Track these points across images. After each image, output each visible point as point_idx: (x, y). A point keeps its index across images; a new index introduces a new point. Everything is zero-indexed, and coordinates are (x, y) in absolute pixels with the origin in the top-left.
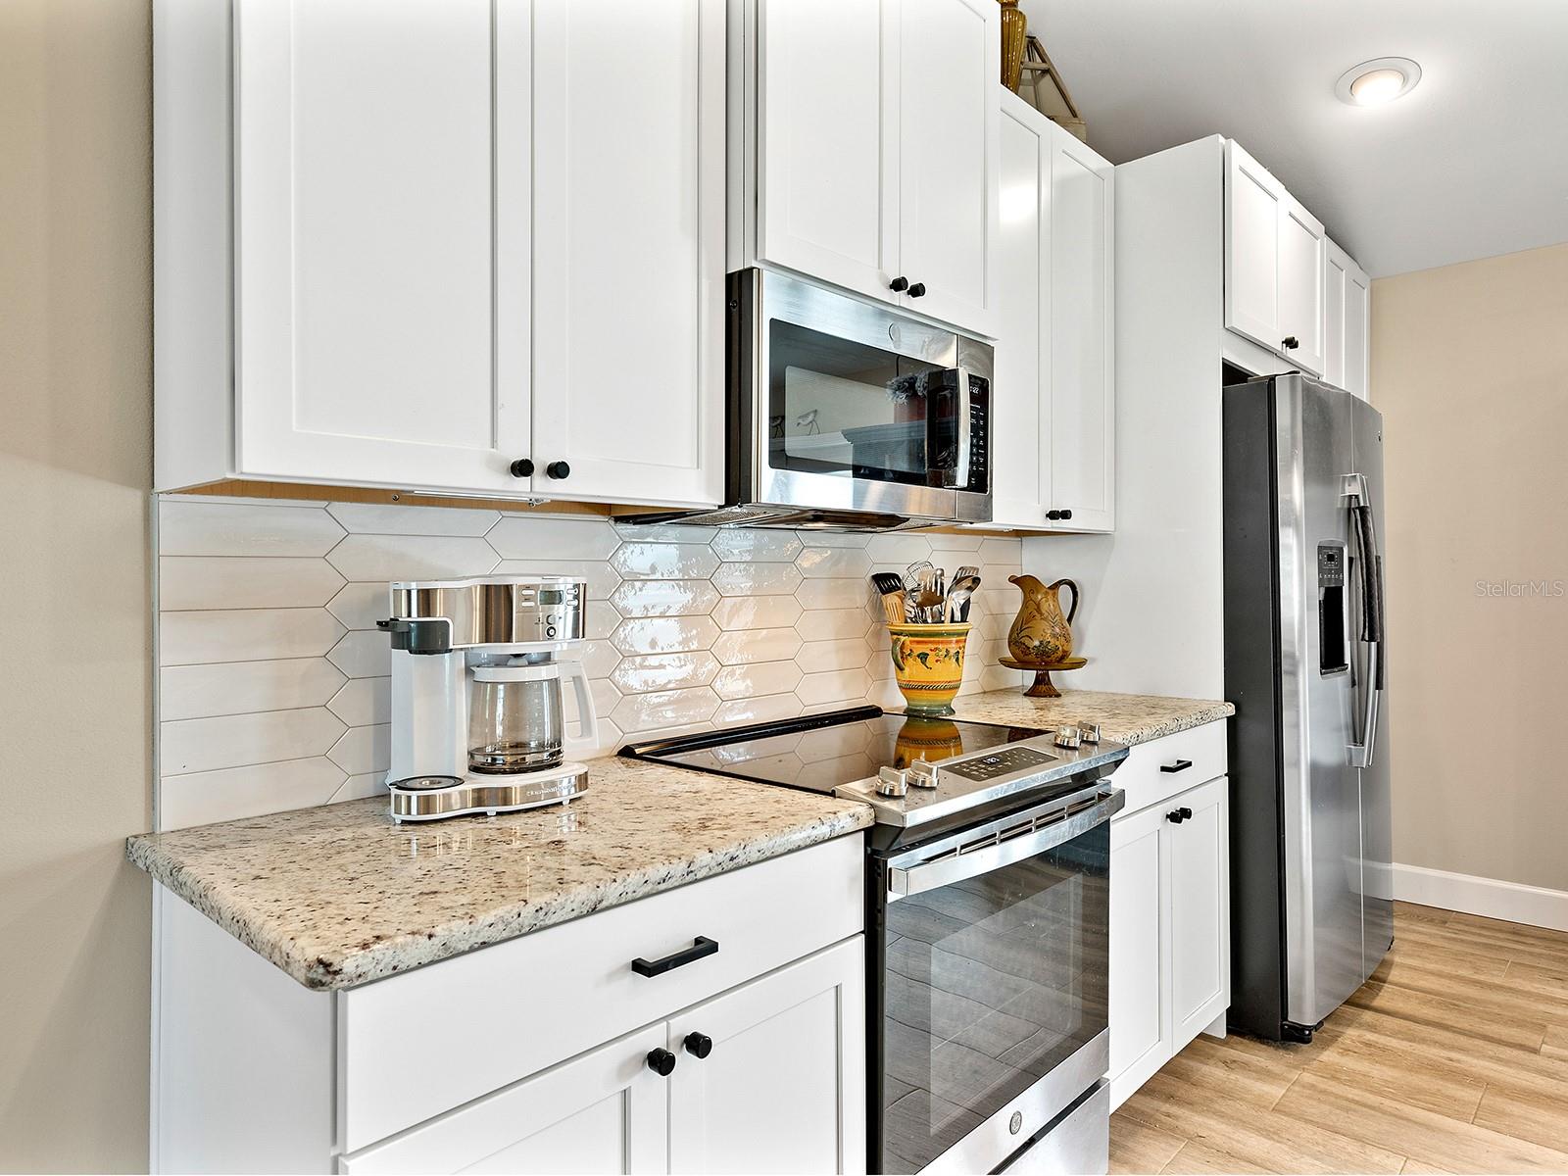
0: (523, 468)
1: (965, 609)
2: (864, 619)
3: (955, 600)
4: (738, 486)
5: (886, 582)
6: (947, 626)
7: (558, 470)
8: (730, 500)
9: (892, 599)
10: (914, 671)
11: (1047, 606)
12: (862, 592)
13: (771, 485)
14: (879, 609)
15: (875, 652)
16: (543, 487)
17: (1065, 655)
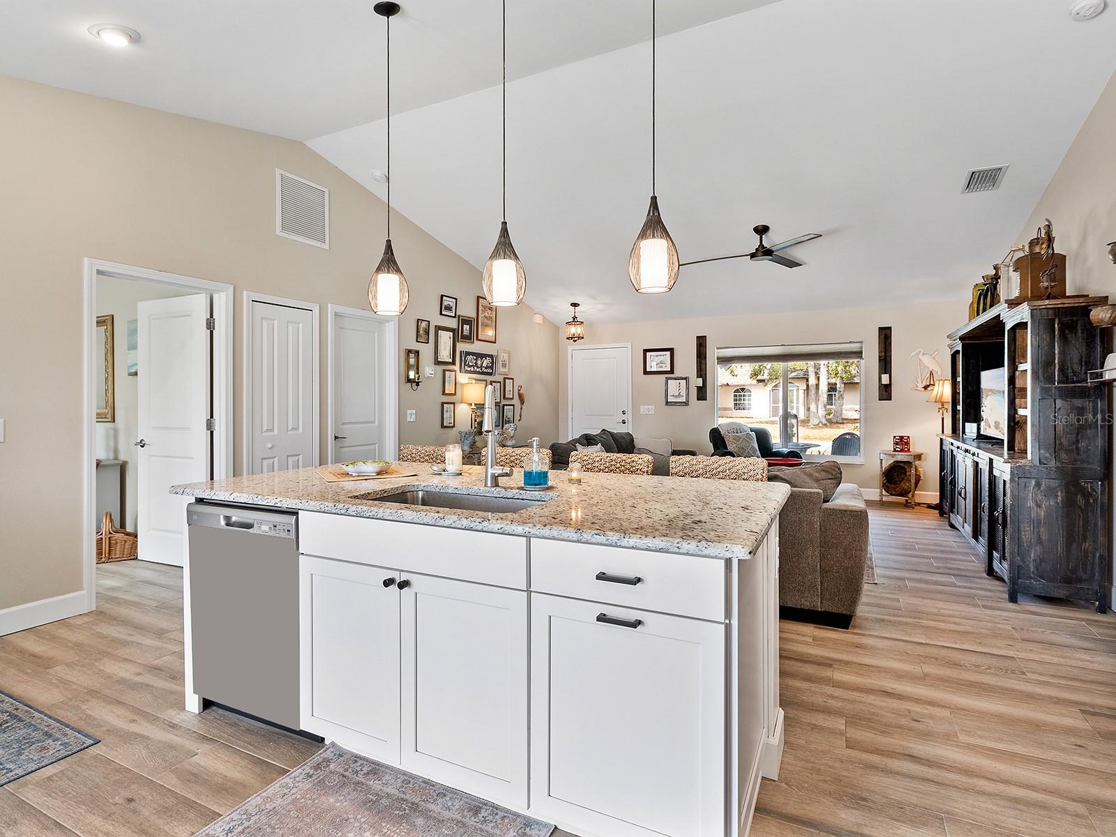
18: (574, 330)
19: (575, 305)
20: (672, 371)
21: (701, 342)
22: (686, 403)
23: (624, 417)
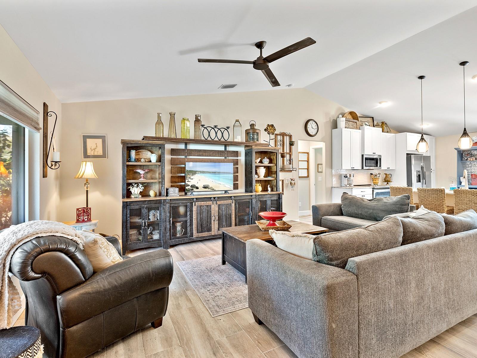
0: (352, 168)
1: (379, 176)
2: (369, 177)
3: (378, 176)
4: (362, 168)
5: (371, 174)
6: (377, 178)
7: (354, 168)
8: (362, 169)
9: (372, 175)
10: (374, 181)
11: (388, 176)
12: (369, 175)
13: (365, 168)
14: (371, 176)
15: (370, 180)
16: (353, 169)
17: (390, 181)
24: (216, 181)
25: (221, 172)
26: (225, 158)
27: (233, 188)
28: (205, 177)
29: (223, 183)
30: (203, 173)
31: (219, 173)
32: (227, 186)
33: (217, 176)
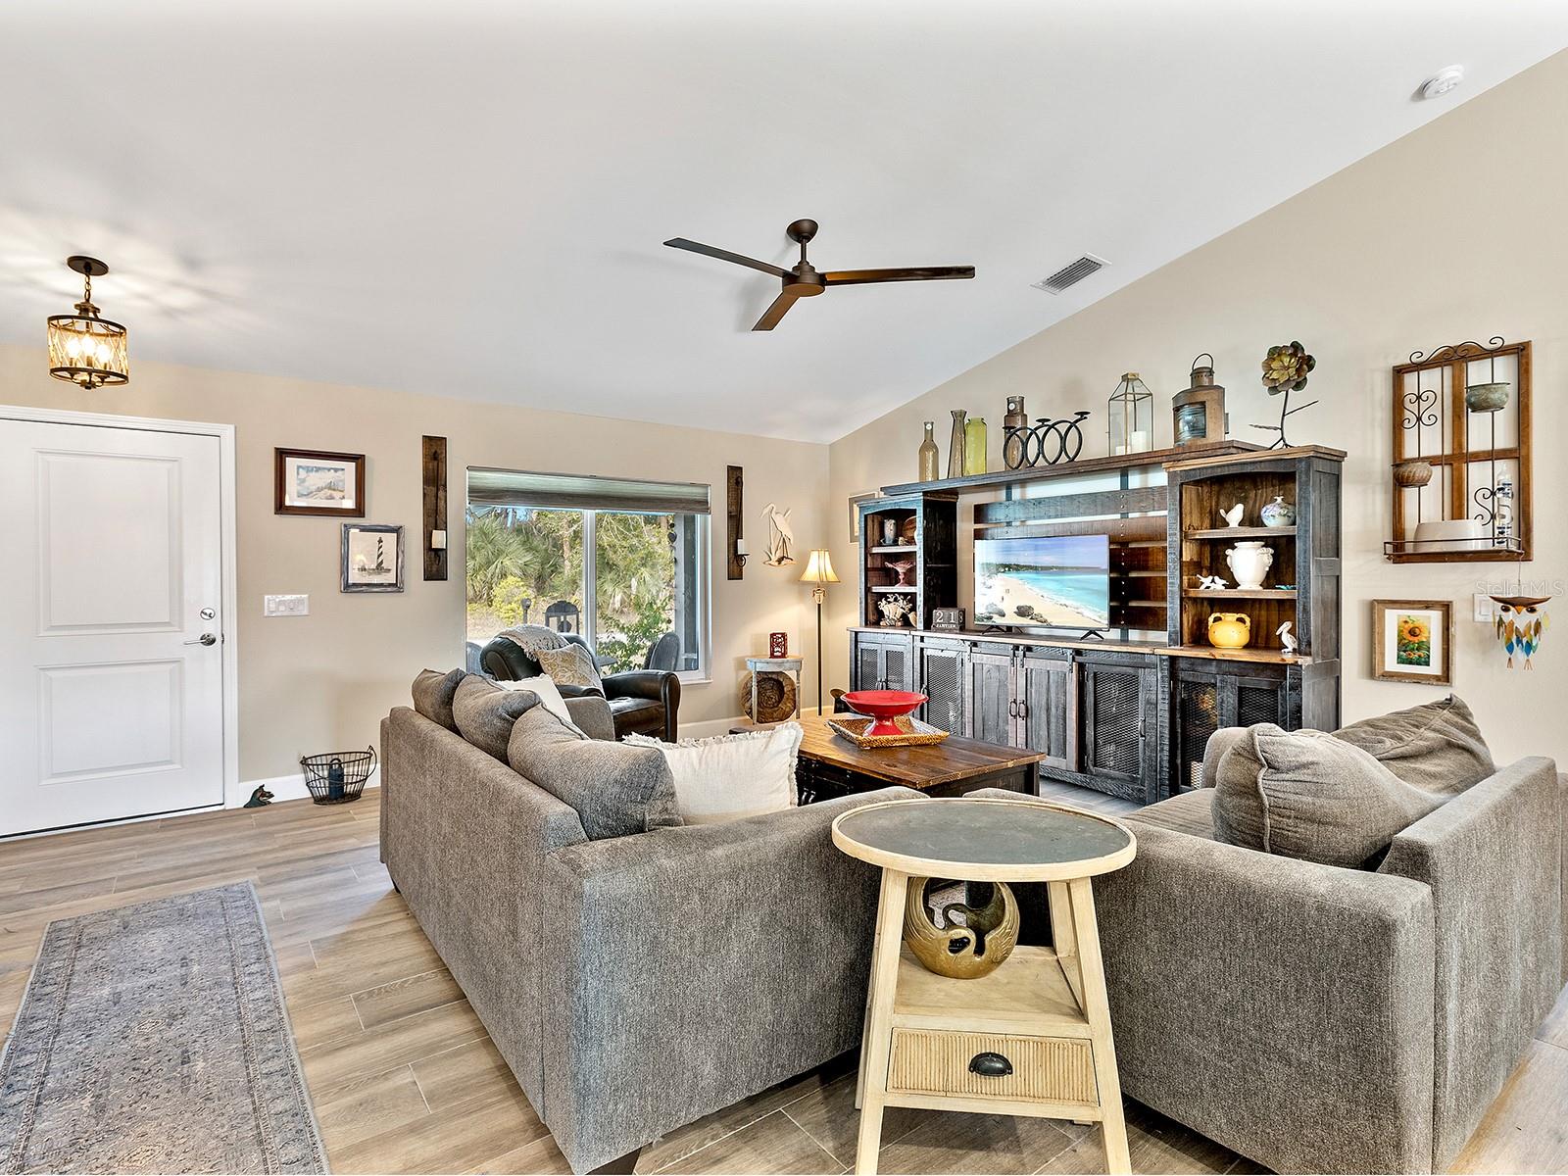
18: (84, 347)
19: (87, 266)
20: (359, 511)
21: (435, 450)
22: (396, 587)
23: (211, 628)
24: (1054, 597)
25: (1067, 568)
26: (1124, 515)
27: (1107, 622)
28: (1020, 582)
29: (1076, 604)
30: (1017, 570)
31: (1062, 570)
32: (1087, 613)
33: (1057, 581)
